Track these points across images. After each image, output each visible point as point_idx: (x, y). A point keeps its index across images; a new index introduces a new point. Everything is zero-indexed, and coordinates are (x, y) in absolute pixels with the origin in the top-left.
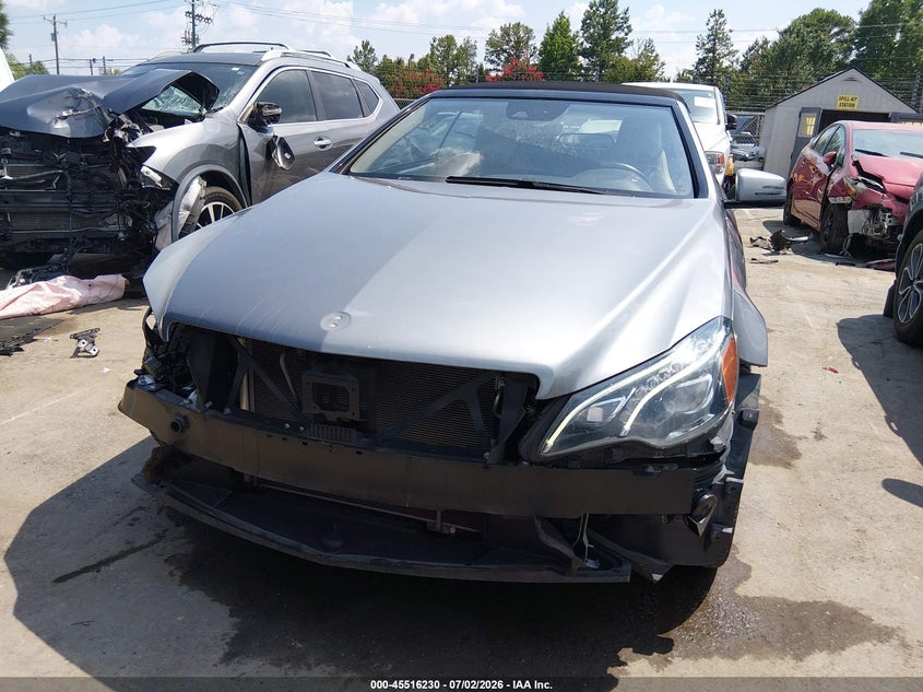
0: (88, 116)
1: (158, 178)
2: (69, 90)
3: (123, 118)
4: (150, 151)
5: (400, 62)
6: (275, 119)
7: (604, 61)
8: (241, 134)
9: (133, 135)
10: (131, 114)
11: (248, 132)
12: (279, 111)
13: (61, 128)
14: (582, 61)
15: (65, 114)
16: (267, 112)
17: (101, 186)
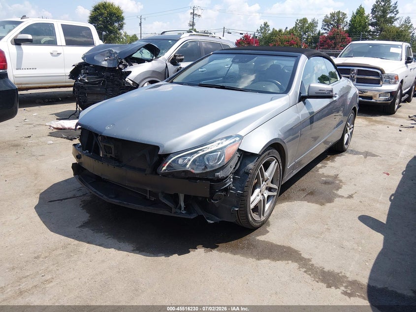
0: (114, 59)
1: (131, 82)
2: (108, 50)
3: (123, 60)
4: (130, 72)
5: (280, 31)
6: (181, 60)
7: (382, 28)
8: (167, 66)
9: (126, 66)
10: (126, 59)
11: (170, 66)
12: (183, 57)
13: (105, 64)
14: (371, 28)
15: (106, 59)
16: (178, 58)
17: (117, 85)
